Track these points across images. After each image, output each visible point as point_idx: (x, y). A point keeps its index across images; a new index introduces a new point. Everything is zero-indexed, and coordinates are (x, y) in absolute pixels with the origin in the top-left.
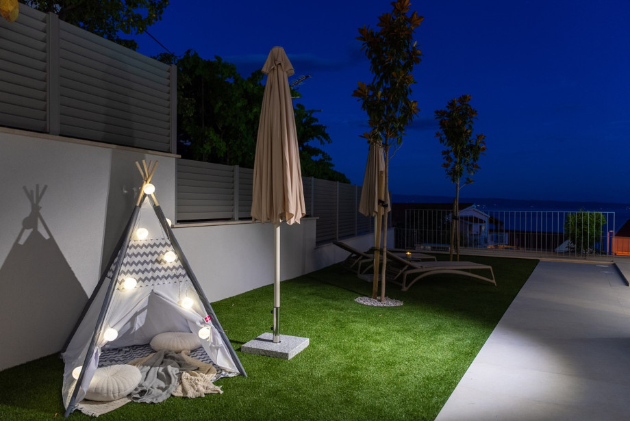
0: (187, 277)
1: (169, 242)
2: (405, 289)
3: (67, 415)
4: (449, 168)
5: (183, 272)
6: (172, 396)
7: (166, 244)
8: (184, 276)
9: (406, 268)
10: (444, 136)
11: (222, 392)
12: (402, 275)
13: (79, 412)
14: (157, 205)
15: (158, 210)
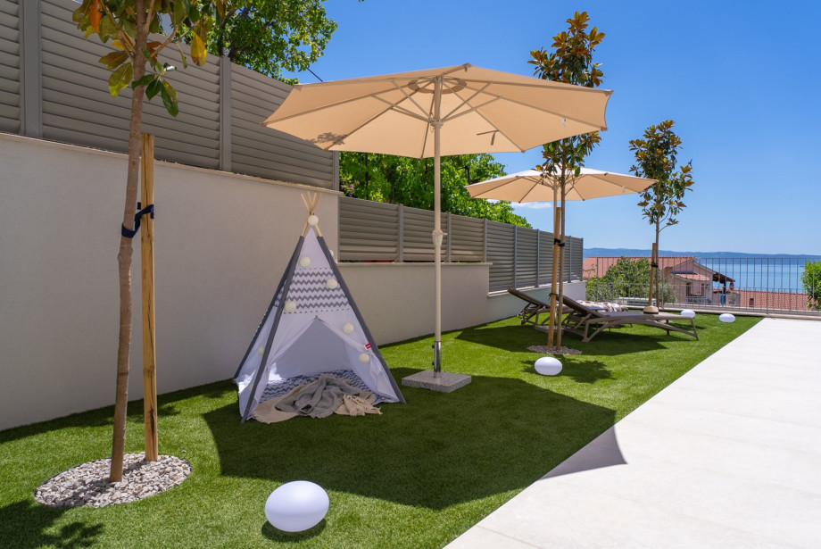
0: (348, 306)
1: (332, 272)
2: (586, 340)
3: (243, 421)
4: (648, 207)
5: (346, 300)
6: (334, 413)
7: (329, 273)
8: (345, 305)
9: (588, 316)
10: (641, 170)
11: (380, 413)
12: (584, 325)
13: (253, 420)
14: (321, 235)
15: (321, 240)
